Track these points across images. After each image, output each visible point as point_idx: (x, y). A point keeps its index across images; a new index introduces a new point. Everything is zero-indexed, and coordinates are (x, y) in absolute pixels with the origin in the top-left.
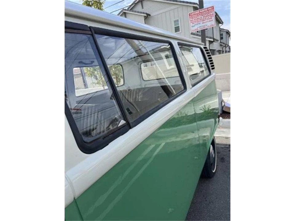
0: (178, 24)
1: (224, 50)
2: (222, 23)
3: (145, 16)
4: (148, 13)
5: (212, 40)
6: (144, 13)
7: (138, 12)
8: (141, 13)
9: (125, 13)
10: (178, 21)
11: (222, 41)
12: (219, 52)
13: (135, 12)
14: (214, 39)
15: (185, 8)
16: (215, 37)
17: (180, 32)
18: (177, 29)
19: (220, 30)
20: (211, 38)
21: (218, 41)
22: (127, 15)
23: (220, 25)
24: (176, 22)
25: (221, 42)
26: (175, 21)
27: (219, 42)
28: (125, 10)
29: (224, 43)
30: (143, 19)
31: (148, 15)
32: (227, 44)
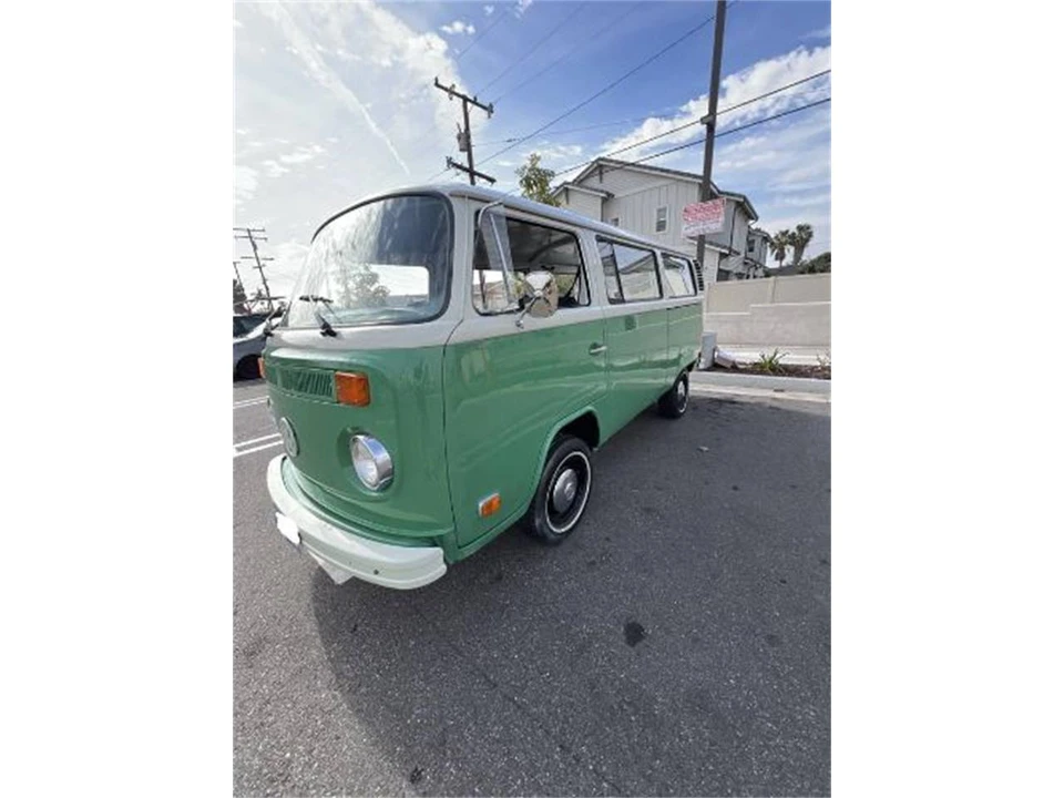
0: (664, 216)
1: (751, 274)
2: (756, 218)
3: (602, 198)
4: (611, 192)
5: (727, 252)
6: (602, 191)
7: (592, 189)
8: (596, 190)
9: (567, 190)
10: (665, 209)
11: (750, 255)
12: (740, 276)
13: (587, 188)
14: (730, 249)
15: (682, 185)
16: (734, 247)
17: (666, 231)
18: (661, 226)
19: (749, 233)
20: (724, 247)
21: (738, 254)
22: (571, 193)
23: (751, 222)
24: (661, 211)
25: (746, 258)
26: (659, 211)
27: (743, 255)
28: (569, 183)
29: (752, 260)
30: (600, 201)
31: (610, 196)
32: (761, 261)
